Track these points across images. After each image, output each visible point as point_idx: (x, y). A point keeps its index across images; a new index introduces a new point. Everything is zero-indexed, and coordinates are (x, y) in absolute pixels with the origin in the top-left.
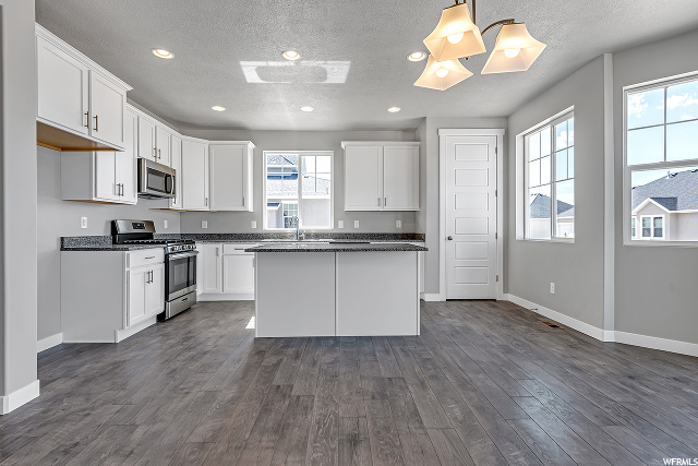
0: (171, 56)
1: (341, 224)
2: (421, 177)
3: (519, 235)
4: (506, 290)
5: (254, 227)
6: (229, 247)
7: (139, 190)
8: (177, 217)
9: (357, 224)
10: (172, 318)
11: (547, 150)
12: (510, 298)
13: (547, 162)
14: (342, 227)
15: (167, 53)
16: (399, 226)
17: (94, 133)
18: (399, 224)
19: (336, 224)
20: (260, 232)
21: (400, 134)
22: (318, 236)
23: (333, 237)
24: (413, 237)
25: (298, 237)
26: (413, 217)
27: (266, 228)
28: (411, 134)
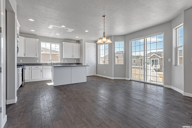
1: (62, 61)
3: (99, 63)
4: (97, 74)
5: (38, 62)
9: (66, 61)
11: (104, 49)
12: (97, 75)
13: (104, 51)
14: (62, 62)
18: (76, 61)
19: (61, 61)
20: (40, 63)
21: (76, 42)
22: (56, 64)
23: (60, 64)
24: (79, 64)
25: (51, 64)
26: (78, 60)
27: (41, 62)
28: (78, 42)
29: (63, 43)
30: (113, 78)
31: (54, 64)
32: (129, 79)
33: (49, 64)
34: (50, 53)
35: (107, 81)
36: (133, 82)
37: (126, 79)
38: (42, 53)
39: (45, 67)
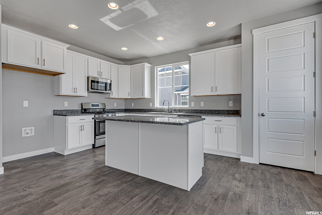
0: (77, 28)
1: (193, 104)
7: (88, 90)
8: (123, 102)
9: (202, 104)
10: (98, 147)
15: (74, 26)
17: (43, 67)
18: (232, 104)
20: (153, 108)
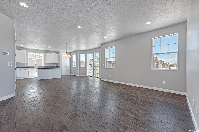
2: (59, 59)
3: (72, 67)
4: (71, 73)
5: (26, 66)
6: (23, 69)
14: (45, 66)
16: (55, 66)
19: (44, 65)
21: (55, 52)
22: (40, 67)
23: (43, 67)
24: (58, 67)
25: (36, 67)
26: (58, 64)
27: (29, 66)
28: (57, 52)
29: (46, 53)
30: (79, 75)
31: (38, 67)
32: (88, 75)
33: (35, 67)
34: (35, 58)
35: (74, 77)
36: (90, 77)
37: (86, 75)
38: (29, 58)
39: (31, 69)
